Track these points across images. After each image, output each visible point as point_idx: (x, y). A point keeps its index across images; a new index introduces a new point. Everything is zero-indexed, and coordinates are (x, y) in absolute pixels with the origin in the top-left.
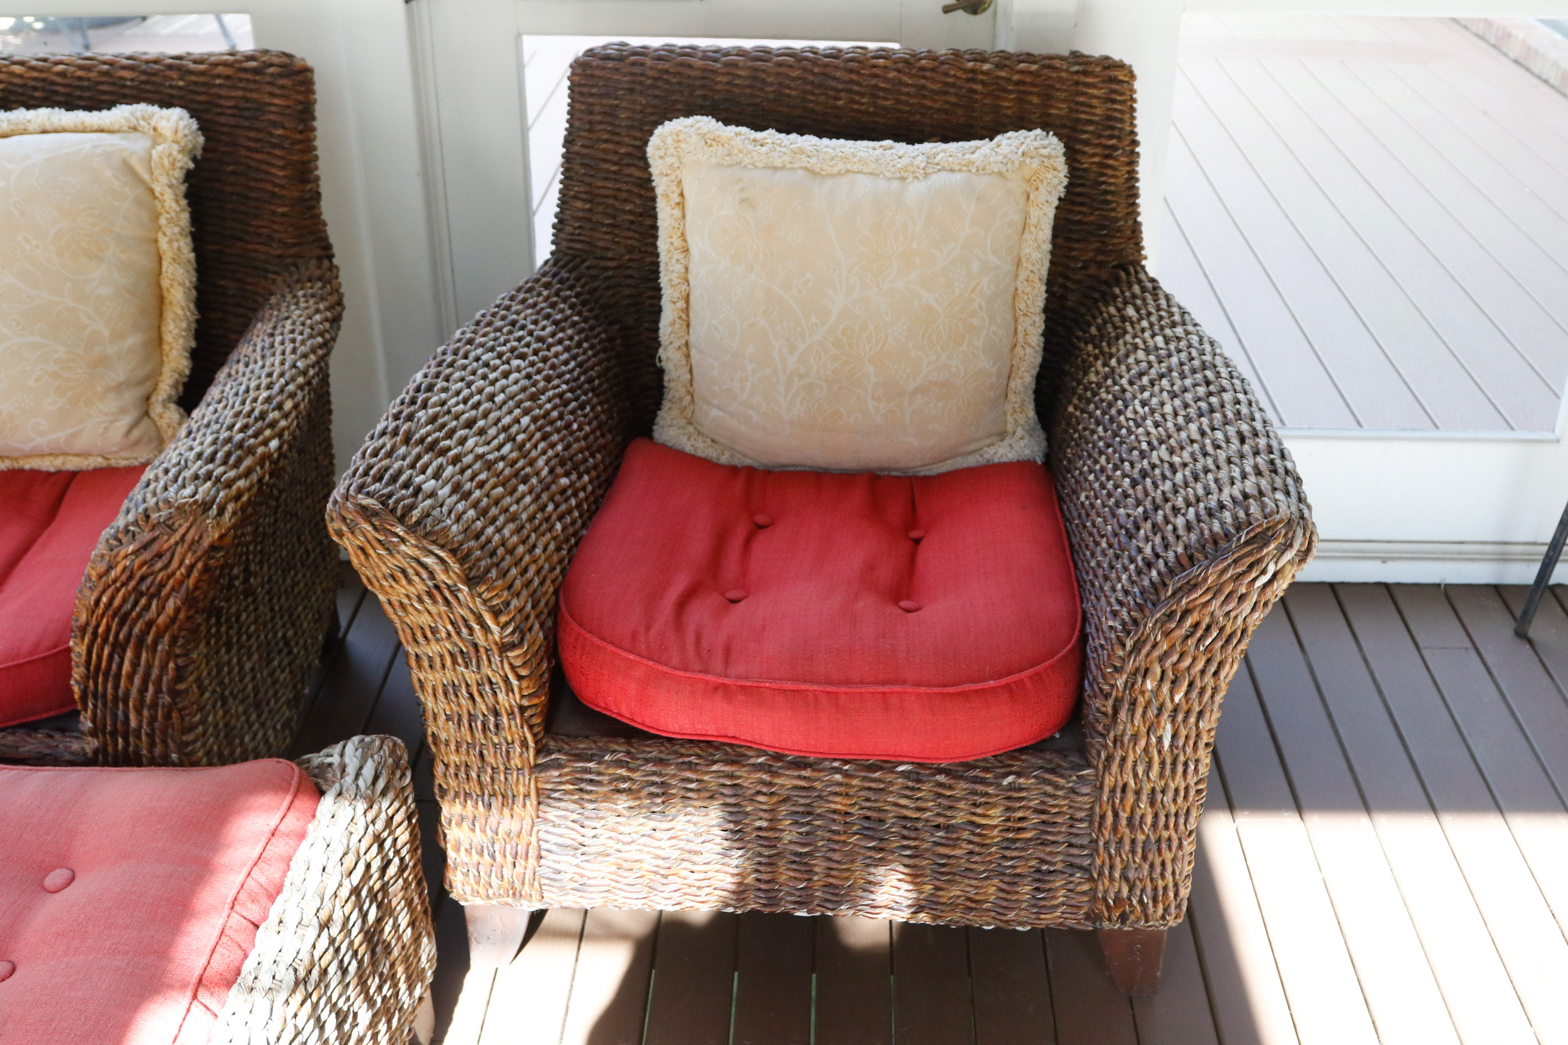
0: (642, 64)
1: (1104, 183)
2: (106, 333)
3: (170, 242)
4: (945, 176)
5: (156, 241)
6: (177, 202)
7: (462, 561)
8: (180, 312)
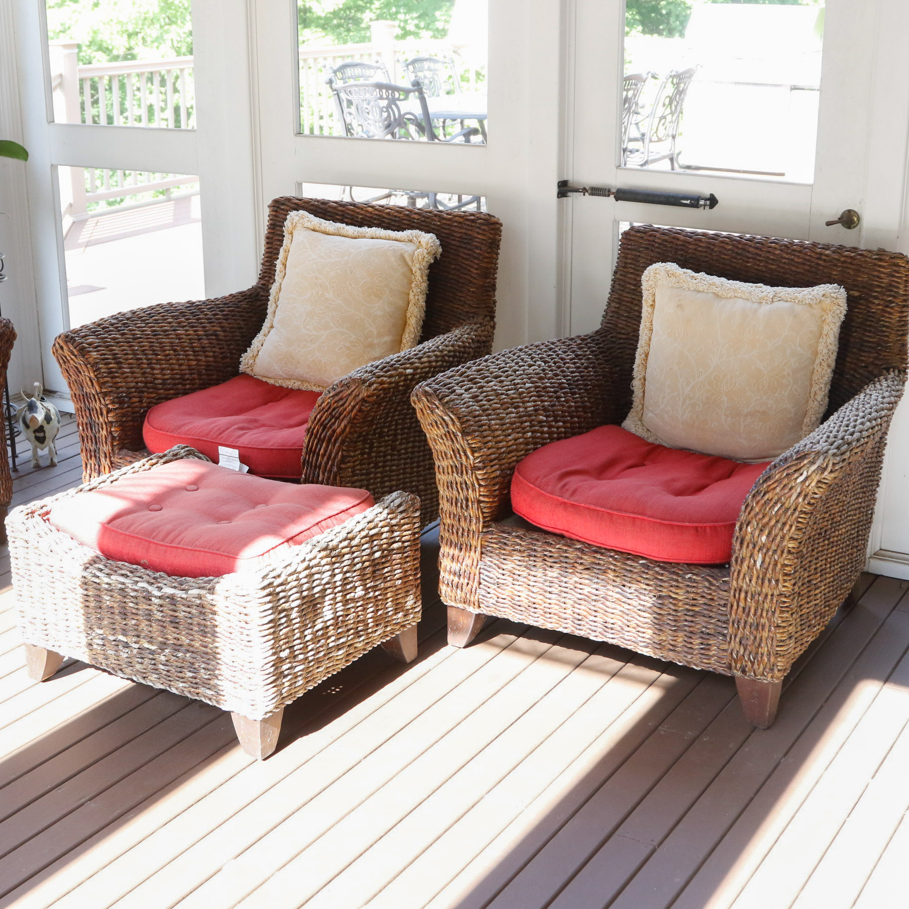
0: (655, 236)
1: (883, 321)
2: (375, 332)
3: (414, 295)
4: (782, 304)
5: (409, 294)
6: (422, 277)
7: (462, 423)
8: (412, 330)
